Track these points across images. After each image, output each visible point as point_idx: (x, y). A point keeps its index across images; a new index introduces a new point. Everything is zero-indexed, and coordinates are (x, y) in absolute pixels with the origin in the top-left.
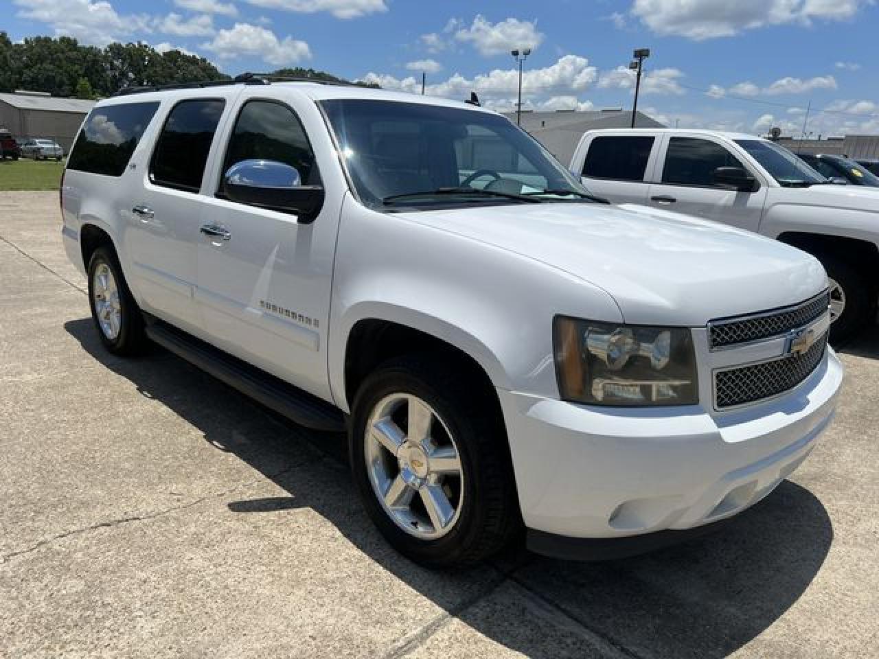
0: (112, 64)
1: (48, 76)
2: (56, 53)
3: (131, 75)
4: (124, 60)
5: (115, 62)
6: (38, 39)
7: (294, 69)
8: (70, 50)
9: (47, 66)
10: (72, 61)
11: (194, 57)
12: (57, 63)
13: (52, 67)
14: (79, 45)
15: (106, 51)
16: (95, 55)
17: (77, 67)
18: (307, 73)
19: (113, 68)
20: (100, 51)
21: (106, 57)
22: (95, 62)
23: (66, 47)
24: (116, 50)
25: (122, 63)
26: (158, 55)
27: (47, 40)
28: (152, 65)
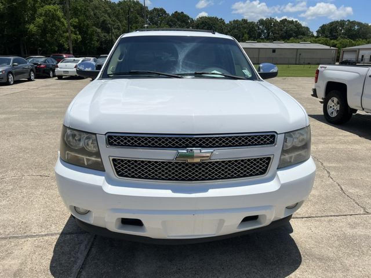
0: (259, 27)
1: (236, 34)
2: (239, 25)
3: (265, 31)
4: (263, 25)
5: (260, 27)
6: (234, 21)
7: (339, 21)
8: (245, 24)
9: (236, 31)
10: (244, 28)
11: (292, 20)
12: (239, 29)
13: (237, 31)
14: (248, 21)
15: (257, 23)
16: (253, 25)
17: (246, 30)
18: (346, 21)
19: (259, 29)
20: (255, 23)
21: (257, 25)
22: (253, 27)
23: (243, 22)
24: (261, 22)
25: (263, 27)
26: (278, 22)
27: (237, 21)
28: (274, 26)
